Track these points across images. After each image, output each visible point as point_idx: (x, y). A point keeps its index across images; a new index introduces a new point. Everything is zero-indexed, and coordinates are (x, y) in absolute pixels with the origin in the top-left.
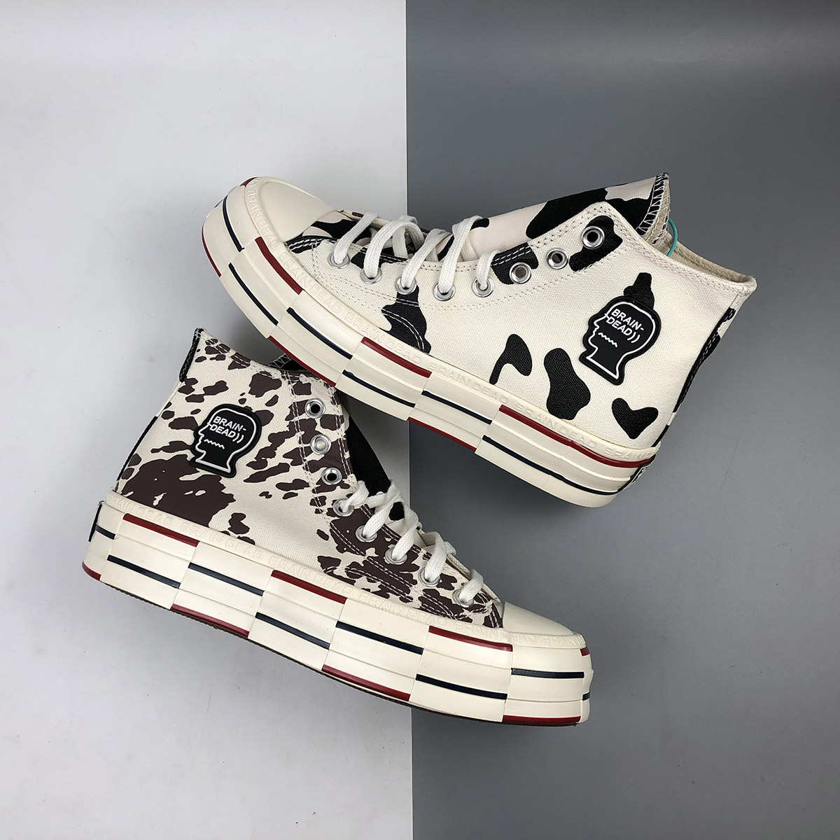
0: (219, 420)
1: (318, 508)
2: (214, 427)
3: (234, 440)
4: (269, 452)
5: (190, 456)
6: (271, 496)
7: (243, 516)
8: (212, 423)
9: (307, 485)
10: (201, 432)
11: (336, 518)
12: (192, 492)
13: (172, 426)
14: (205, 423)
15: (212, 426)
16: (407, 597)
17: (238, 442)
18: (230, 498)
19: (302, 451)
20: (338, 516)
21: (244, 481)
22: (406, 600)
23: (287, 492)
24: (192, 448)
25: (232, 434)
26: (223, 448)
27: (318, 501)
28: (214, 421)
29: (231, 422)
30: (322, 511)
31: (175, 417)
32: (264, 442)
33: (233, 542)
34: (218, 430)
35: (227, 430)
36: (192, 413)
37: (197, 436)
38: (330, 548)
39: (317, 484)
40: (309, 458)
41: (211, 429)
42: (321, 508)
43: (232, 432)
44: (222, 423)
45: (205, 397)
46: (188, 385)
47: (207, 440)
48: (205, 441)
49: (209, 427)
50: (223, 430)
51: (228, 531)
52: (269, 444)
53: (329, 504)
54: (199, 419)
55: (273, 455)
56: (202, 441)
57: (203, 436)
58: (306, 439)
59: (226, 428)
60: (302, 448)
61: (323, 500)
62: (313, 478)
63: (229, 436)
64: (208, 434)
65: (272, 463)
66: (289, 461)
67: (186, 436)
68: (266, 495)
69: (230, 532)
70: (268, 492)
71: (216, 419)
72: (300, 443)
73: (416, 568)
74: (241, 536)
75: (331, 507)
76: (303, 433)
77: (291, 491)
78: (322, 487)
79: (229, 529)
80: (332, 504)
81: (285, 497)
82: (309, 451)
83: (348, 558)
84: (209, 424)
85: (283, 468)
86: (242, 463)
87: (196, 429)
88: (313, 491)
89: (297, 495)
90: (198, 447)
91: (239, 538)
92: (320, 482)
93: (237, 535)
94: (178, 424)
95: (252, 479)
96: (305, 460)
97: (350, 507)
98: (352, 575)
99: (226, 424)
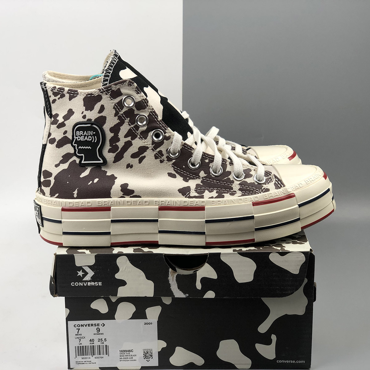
0: (79, 133)
2: (79, 138)
3: (93, 141)
5: (77, 160)
10: (74, 144)
12: (91, 182)
13: (58, 146)
14: (73, 137)
16: (233, 192)
17: (95, 141)
26: (91, 148)
28: (77, 135)
29: (85, 132)
31: (57, 140)
32: (109, 135)
34: (82, 139)
36: (64, 134)
37: (74, 147)
41: (78, 140)
43: (89, 137)
44: (81, 134)
45: (65, 122)
46: (55, 119)
49: (76, 139)
50: (84, 138)
52: (112, 135)
55: (118, 140)
57: (76, 145)
58: (132, 122)
59: (85, 136)
60: (132, 128)
61: (161, 153)
62: (148, 141)
63: (89, 140)
64: (79, 143)
65: (121, 145)
66: (129, 138)
70: (129, 164)
71: (77, 133)
72: (130, 125)
73: (229, 173)
74: (132, 195)
82: (137, 127)
84: (75, 137)
85: (128, 144)
86: (105, 153)
87: (71, 142)
90: (78, 153)
92: (153, 142)
93: (129, 196)
96: (138, 134)
98: (200, 193)
99: (83, 134)
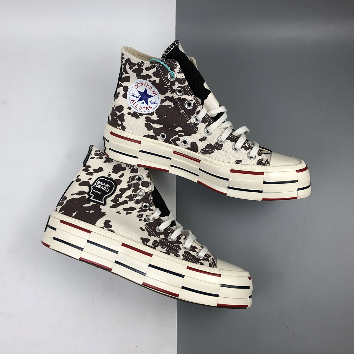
0: (99, 183)
1: (140, 218)
2: (97, 186)
3: (105, 191)
4: (120, 196)
5: (87, 197)
6: (121, 213)
7: (110, 221)
8: (96, 184)
9: (135, 209)
10: (92, 187)
11: (147, 223)
12: (88, 211)
13: (80, 184)
14: (93, 184)
15: (96, 185)
16: (178, 254)
17: (107, 192)
18: (104, 214)
19: (133, 196)
20: (148, 222)
21: (110, 207)
22: (177, 256)
23: (127, 212)
24: (88, 194)
25: (105, 188)
26: (101, 194)
27: (140, 216)
28: (97, 183)
29: (104, 184)
30: (142, 220)
31: (81, 181)
32: (118, 192)
33: (105, 231)
34: (99, 187)
35: (103, 187)
36: (88, 180)
37: (90, 189)
38: (145, 235)
39: (139, 209)
40: (136, 199)
41: (96, 186)
42: (141, 218)
43: (105, 187)
44: (101, 184)
45: (94, 173)
46: (86, 169)
47: (94, 191)
48: (93, 191)
49: (95, 185)
50: (101, 187)
51: (103, 227)
52: (120, 193)
53: (144, 217)
54: (91, 182)
55: (121, 197)
56: (92, 191)
57: (93, 189)
58: (135, 191)
59: (102, 186)
60: (133, 194)
61: (142, 215)
62: (138, 207)
63: (103, 189)
64: (95, 188)
65: (121, 200)
66: (128, 199)
67: (86, 189)
68: (119, 213)
69: (104, 227)
70: (119, 212)
71: (98, 182)
72: (133, 192)
73: (181, 243)
74: (109, 229)
75: (145, 218)
76: (134, 188)
77: (129, 211)
78: (141, 210)
79: (104, 226)
80: (146, 217)
81: (127, 214)
82: (136, 196)
83: (153, 239)
84: (95, 184)
85: (125, 202)
86: (109, 200)
87: (90, 186)
88: (138, 212)
89: (131, 213)
90: (91, 193)
91: (108, 230)
92: (141, 208)
93: (107, 229)
94: (83, 184)
95: (113, 206)
96: (134, 199)
97: (153, 218)
98: (155, 246)
99: (102, 184)
